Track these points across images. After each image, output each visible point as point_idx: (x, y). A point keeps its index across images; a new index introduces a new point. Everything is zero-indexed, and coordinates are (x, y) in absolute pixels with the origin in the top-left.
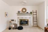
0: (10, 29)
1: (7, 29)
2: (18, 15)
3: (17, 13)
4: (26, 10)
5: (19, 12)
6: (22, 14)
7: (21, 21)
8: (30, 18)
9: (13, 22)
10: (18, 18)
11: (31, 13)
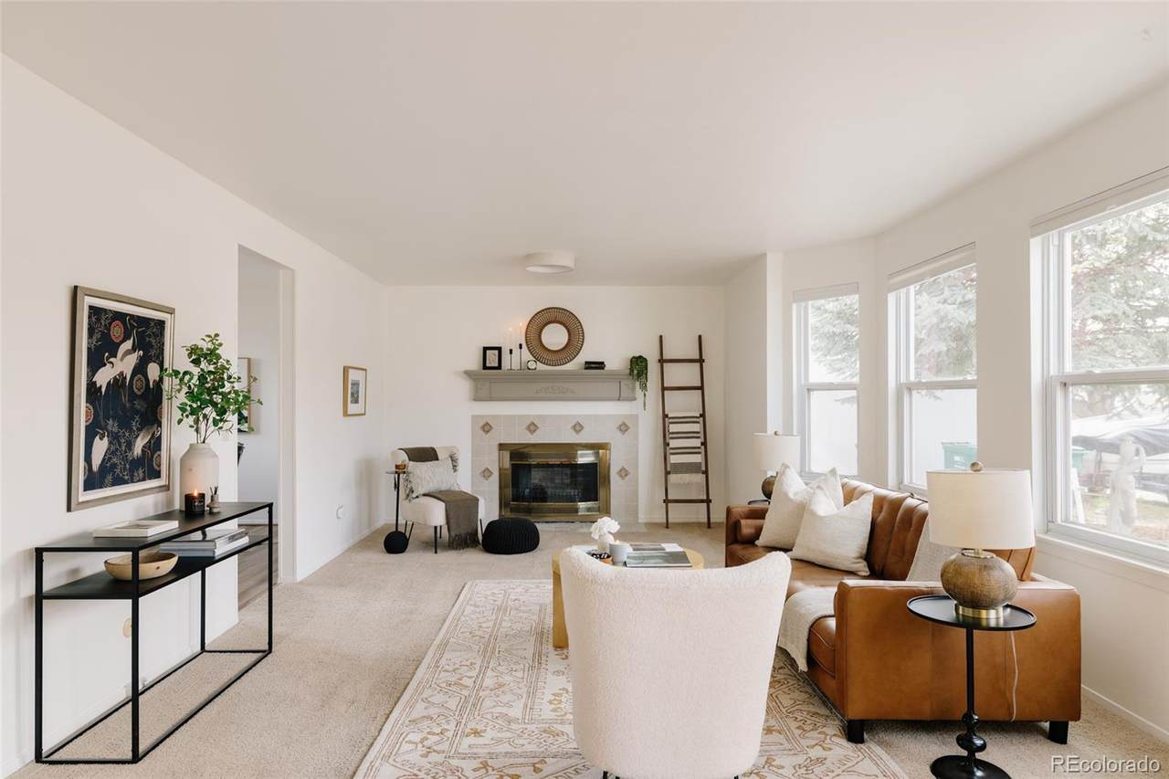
0: (396, 543)
1: (364, 544)
2: (477, 399)
3: (474, 363)
4: (576, 338)
5: (491, 362)
6: (525, 384)
7: (516, 469)
8: (623, 428)
9: (426, 477)
10: (487, 428)
11: (638, 366)
